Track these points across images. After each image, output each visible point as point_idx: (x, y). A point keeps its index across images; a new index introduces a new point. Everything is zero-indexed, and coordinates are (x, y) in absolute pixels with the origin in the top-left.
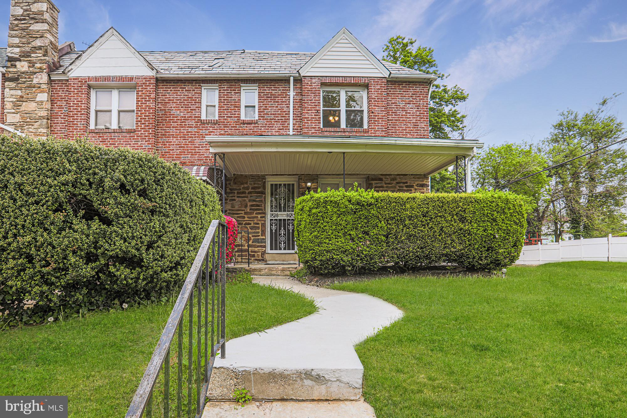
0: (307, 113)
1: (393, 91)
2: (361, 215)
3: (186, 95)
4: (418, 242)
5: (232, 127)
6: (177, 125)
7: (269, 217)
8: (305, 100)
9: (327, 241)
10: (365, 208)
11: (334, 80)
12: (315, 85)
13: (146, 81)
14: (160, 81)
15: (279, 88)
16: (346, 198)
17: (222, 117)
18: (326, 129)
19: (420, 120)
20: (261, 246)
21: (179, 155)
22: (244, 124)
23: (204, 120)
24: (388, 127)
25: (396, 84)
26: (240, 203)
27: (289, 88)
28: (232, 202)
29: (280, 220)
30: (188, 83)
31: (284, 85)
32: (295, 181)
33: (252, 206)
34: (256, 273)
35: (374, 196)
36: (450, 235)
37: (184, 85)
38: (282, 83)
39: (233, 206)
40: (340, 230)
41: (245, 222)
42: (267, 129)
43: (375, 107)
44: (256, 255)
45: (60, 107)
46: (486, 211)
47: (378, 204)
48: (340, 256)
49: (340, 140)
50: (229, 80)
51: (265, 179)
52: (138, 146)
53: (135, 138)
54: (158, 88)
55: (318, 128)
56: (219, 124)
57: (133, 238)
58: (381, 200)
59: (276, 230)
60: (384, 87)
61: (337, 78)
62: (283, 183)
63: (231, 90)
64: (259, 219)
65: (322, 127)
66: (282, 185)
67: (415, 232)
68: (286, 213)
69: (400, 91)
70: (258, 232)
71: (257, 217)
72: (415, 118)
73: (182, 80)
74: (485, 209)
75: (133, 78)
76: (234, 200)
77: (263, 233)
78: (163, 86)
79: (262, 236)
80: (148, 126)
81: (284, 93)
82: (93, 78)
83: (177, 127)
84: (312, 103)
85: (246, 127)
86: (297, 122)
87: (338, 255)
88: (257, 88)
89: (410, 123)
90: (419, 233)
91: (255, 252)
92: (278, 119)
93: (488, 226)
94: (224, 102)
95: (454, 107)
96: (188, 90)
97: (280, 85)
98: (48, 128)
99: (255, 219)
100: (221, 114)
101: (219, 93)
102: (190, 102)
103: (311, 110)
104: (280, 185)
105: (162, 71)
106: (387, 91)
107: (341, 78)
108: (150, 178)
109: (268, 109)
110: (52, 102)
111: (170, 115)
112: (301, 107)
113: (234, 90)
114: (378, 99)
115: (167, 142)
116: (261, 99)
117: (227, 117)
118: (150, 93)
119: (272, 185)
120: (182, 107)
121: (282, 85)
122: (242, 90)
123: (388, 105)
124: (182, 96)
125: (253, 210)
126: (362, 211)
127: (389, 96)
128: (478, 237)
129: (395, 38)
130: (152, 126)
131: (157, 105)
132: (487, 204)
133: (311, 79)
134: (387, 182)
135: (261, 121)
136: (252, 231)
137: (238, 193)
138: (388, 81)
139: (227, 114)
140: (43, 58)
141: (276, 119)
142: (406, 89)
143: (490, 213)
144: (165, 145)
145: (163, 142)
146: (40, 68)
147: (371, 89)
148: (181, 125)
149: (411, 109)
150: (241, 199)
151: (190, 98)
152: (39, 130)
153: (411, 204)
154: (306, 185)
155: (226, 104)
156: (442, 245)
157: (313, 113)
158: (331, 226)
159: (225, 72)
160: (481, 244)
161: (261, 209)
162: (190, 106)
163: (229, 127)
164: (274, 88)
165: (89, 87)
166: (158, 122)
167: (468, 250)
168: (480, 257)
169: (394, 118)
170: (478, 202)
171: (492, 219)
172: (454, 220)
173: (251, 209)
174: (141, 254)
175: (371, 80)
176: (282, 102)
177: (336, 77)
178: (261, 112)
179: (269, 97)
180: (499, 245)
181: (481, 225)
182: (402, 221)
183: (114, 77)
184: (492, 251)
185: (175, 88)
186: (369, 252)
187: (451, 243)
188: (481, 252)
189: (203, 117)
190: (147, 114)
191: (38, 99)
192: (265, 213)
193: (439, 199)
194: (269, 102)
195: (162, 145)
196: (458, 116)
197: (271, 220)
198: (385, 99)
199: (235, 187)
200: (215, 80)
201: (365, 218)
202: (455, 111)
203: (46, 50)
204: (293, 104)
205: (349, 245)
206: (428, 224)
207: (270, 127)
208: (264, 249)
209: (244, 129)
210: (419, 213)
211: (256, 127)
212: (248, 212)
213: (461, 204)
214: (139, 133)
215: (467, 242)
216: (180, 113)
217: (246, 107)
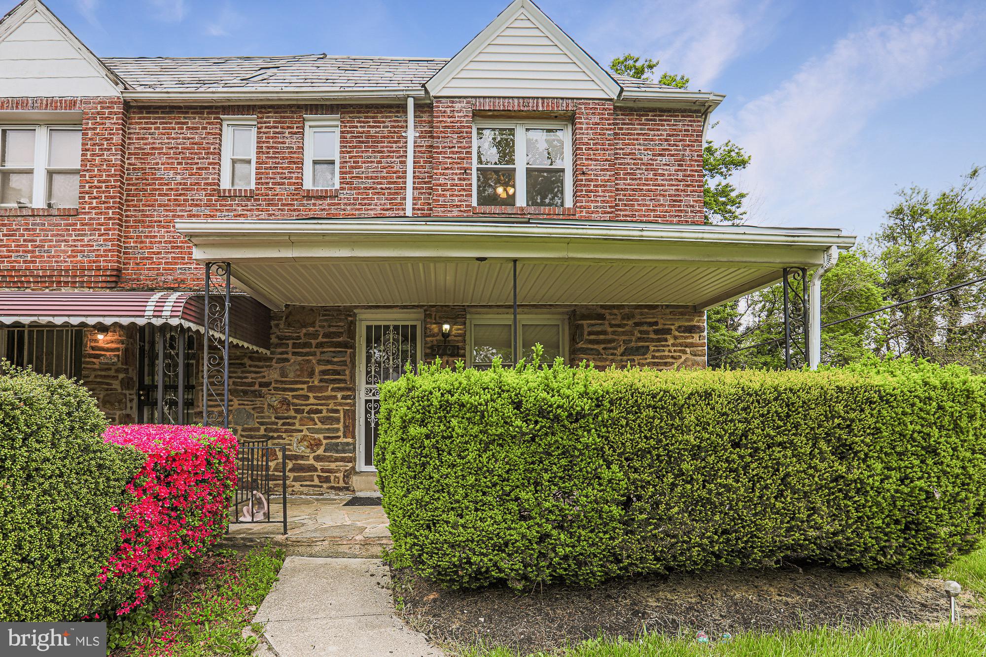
0: (443, 174)
1: (628, 129)
2: (550, 445)
3: (189, 139)
4: (717, 518)
5: (283, 205)
6: (169, 200)
7: (362, 397)
8: (438, 147)
9: (452, 517)
10: (563, 426)
11: (500, 106)
12: (460, 114)
13: (102, 108)
14: (134, 109)
15: (384, 122)
16: (505, 395)
17: (262, 184)
18: (484, 209)
19: (684, 191)
20: (343, 459)
21: (171, 263)
22: (309, 197)
23: (224, 190)
24: (617, 205)
25: (633, 115)
26: (298, 367)
27: (406, 121)
28: (282, 365)
30: (192, 113)
31: (396, 116)
32: (417, 320)
33: (324, 372)
34: (300, 549)
35: (591, 389)
37: (185, 118)
38: (390, 112)
39: (283, 374)
40: (487, 487)
41: (309, 407)
42: (359, 210)
43: (590, 162)
44: (332, 478)
46: (910, 427)
47: (600, 413)
48: (491, 557)
49: (503, 229)
50: (279, 106)
51: (355, 315)
52: (82, 246)
53: (78, 227)
54: (130, 124)
55: (467, 206)
56: (256, 200)
58: (611, 402)
60: (609, 119)
61: (507, 101)
62: (392, 323)
63: (282, 128)
64: (339, 400)
65: (474, 203)
66: (391, 328)
67: (710, 492)
69: (641, 129)
70: (338, 430)
71: (335, 397)
72: (673, 185)
73: (180, 107)
74: (908, 419)
75: (75, 102)
76: (287, 360)
77: (350, 430)
78: (140, 118)
79: (345, 437)
80: (104, 202)
81: (395, 132)
83: (167, 205)
84: (453, 153)
85: (314, 204)
86: (422, 193)
87: (485, 555)
88: (339, 123)
89: (664, 196)
90: (720, 494)
91: (329, 471)
92: (382, 189)
93: (912, 468)
94: (268, 153)
95: (725, 179)
96: (192, 128)
97: (387, 117)
99: (331, 402)
100: (261, 178)
101: (259, 133)
102: (196, 154)
103: (451, 168)
104: (387, 328)
105: (134, 85)
106: (614, 129)
107: (516, 101)
109: (360, 167)
111: (153, 179)
112: (431, 162)
113: (288, 127)
114: (594, 144)
115: (147, 237)
116: (346, 147)
117: (274, 184)
118: (110, 134)
119: (369, 328)
120: (179, 164)
121: (390, 117)
122: (307, 128)
123: (616, 159)
124: (179, 141)
125: (326, 381)
126: (553, 434)
127: (619, 139)
128: (884, 498)
130: (114, 202)
131: (128, 159)
132: (913, 405)
133: (453, 102)
134: (613, 322)
135: (345, 192)
136: (324, 427)
137: (295, 346)
138: (616, 108)
139: (274, 178)
141: (376, 188)
142: (655, 125)
143: (919, 432)
144: (142, 242)
145: (138, 237)
147: (580, 123)
148: (175, 200)
149: (665, 167)
150: (300, 358)
151: (196, 144)
153: (699, 413)
154: (441, 329)
155: (271, 158)
156: (782, 522)
157: (456, 174)
158: (464, 477)
159: (271, 89)
160: (887, 516)
161: (344, 381)
162: (196, 161)
163: (277, 205)
164: (375, 122)
166: (128, 195)
167: (852, 532)
168: (882, 549)
169: (629, 185)
170: (888, 402)
171: (923, 448)
172: (821, 453)
173: (321, 381)
175: (580, 104)
176: (390, 152)
177: (504, 98)
178: (345, 173)
179: (363, 142)
180: (939, 516)
181: (895, 465)
182: (674, 460)
183: (35, 100)
184: (917, 531)
185: (166, 123)
186: (573, 547)
187: (809, 516)
188: (886, 534)
189: (225, 185)
190: (104, 178)
192: (353, 390)
193: (780, 394)
194: (362, 152)
195: (136, 242)
196: (733, 195)
197: (367, 401)
198: (609, 145)
199: (288, 332)
200: (249, 106)
201: (563, 453)
202: (727, 186)
204: (414, 157)
205: (515, 529)
206: (746, 467)
207: (365, 204)
208: (350, 465)
209: (310, 210)
210: (721, 437)
211: (334, 204)
212: (316, 386)
213: (840, 408)
214: (87, 217)
215: (855, 515)
216: (174, 176)
217: (315, 162)
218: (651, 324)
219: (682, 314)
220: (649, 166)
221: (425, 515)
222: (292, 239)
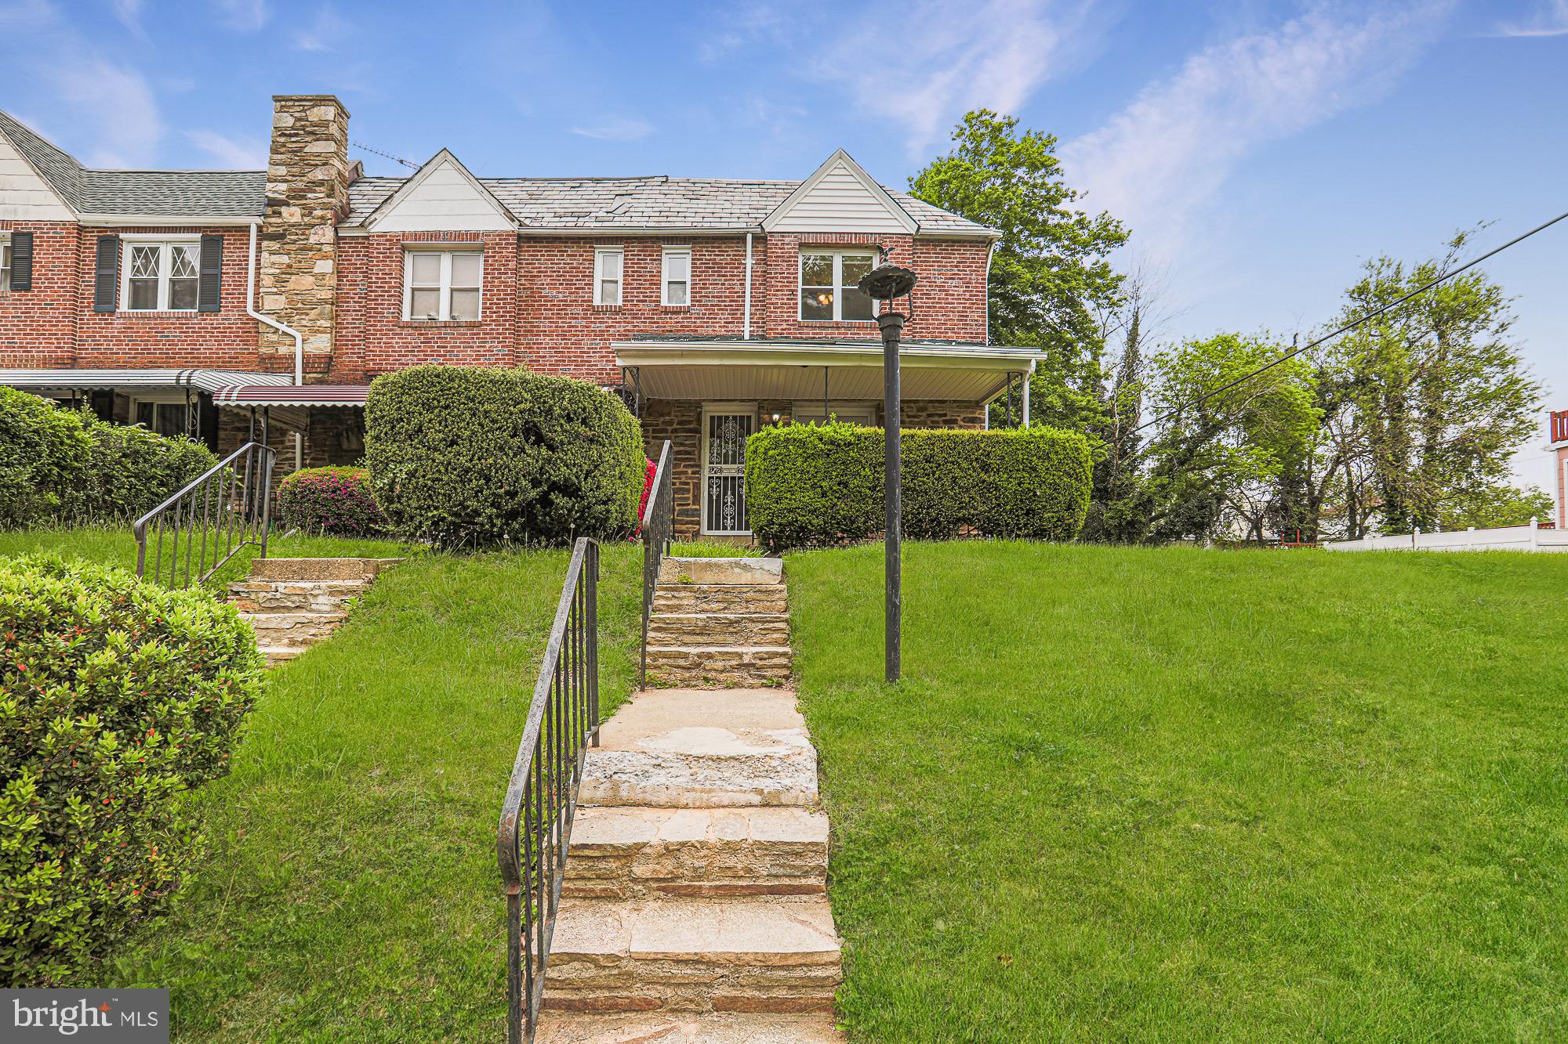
0: (775, 295)
1: (925, 257)
2: (836, 458)
3: (569, 264)
5: (646, 318)
6: (553, 314)
7: (706, 474)
8: (771, 273)
9: (789, 496)
10: (842, 449)
11: (821, 239)
12: (789, 246)
13: (500, 239)
14: (526, 240)
15: (727, 251)
16: (816, 435)
17: (628, 301)
18: (806, 322)
19: (970, 308)
20: (692, 522)
22: (666, 313)
23: (598, 306)
24: (914, 320)
25: (929, 245)
26: (657, 448)
27: (745, 252)
29: (726, 478)
30: (571, 243)
31: (737, 247)
32: (751, 411)
33: (678, 453)
35: (855, 432)
36: (967, 491)
37: (565, 246)
38: (732, 243)
40: (806, 480)
42: (707, 323)
45: (354, 283)
46: (1021, 456)
47: (860, 444)
48: (808, 517)
49: (818, 348)
50: (642, 238)
51: (701, 407)
52: (484, 351)
53: (481, 336)
54: (522, 252)
55: (793, 321)
56: (623, 314)
57: (574, 465)
59: (718, 496)
60: (909, 250)
61: (826, 235)
62: (731, 413)
63: (644, 255)
64: (690, 475)
65: (799, 319)
66: (731, 418)
68: (735, 466)
69: (936, 257)
70: (688, 498)
71: (686, 473)
72: (961, 303)
73: (561, 238)
74: (1020, 452)
75: (477, 235)
77: (697, 500)
78: (530, 247)
79: (694, 504)
80: (502, 316)
81: (736, 260)
82: (410, 234)
83: (551, 318)
84: (783, 277)
85: (671, 319)
86: (757, 310)
87: (804, 516)
88: (690, 252)
91: (681, 532)
92: (725, 306)
93: (1024, 478)
94: (633, 276)
95: (1103, 256)
96: (571, 255)
97: (730, 247)
98: (332, 319)
99: (683, 476)
100: (627, 296)
101: (625, 259)
102: (574, 276)
103: (781, 290)
104: (727, 418)
105: (527, 222)
106: (913, 258)
107: (834, 235)
108: (590, 407)
109: (707, 288)
110: (339, 273)
111: (540, 297)
112: (765, 285)
113: (650, 255)
115: (533, 344)
116: (696, 271)
117: (638, 301)
118: (507, 261)
119: (712, 418)
120: (560, 284)
121: (732, 247)
122: (663, 255)
124: (560, 266)
125: (679, 459)
126: (837, 453)
127: (917, 266)
128: (1010, 493)
129: (977, 113)
130: (510, 316)
131: (519, 280)
133: (783, 237)
135: (695, 308)
136: (677, 496)
137: (654, 431)
138: (914, 240)
139: (638, 296)
140: (326, 200)
141: (721, 306)
142: (947, 254)
143: (1027, 459)
144: (532, 348)
146: (322, 218)
148: (558, 314)
149: (955, 289)
150: (659, 441)
151: (574, 268)
152: (319, 323)
154: (771, 418)
155: (636, 280)
157: (785, 295)
158: (795, 475)
159: (636, 224)
160: (1015, 505)
161: (694, 460)
162: (574, 282)
163: (641, 318)
164: (719, 251)
165: (404, 249)
166: (520, 310)
169: (925, 303)
171: (1029, 468)
172: (973, 467)
173: (675, 459)
174: (580, 483)
175: (885, 238)
176: (732, 276)
177: (825, 233)
178: (696, 292)
179: (710, 267)
180: (1044, 507)
181: (1014, 476)
183: (446, 233)
184: (1034, 515)
185: (551, 252)
188: (1017, 516)
189: (597, 302)
190: (502, 296)
191: (316, 270)
192: (699, 466)
194: (710, 275)
195: (526, 348)
196: (1110, 276)
197: (710, 478)
199: (649, 420)
200: (617, 237)
201: (842, 463)
202: (1104, 265)
203: (332, 186)
204: (752, 280)
205: (819, 502)
207: (712, 319)
208: (697, 527)
209: (667, 323)
211: (687, 318)
214: (488, 328)
215: (994, 501)
216: (557, 294)
217: (670, 283)
218: (941, 416)
219: (968, 408)
220: (942, 289)
221: (775, 495)
222: (682, 354)
